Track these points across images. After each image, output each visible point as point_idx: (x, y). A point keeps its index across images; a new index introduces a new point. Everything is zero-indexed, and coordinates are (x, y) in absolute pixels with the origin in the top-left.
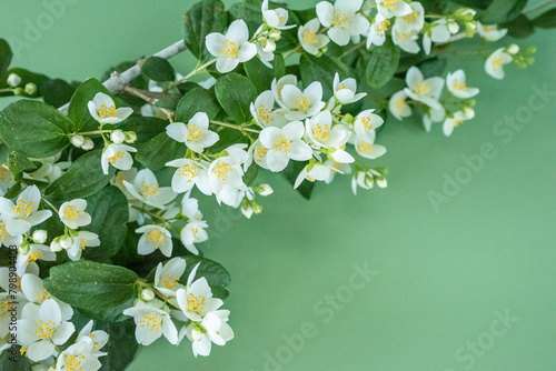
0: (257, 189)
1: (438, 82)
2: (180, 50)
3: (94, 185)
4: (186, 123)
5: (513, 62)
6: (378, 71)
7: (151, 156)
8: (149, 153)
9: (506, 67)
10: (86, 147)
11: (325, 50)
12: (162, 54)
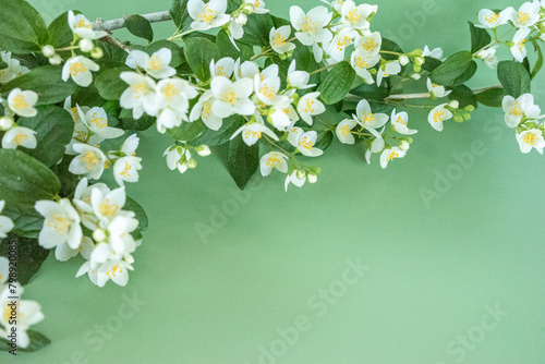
0: (196, 149)
1: (384, 118)
2: (164, 19)
3: (49, 97)
4: (150, 55)
5: (452, 119)
6: (332, 88)
7: (110, 84)
8: (109, 81)
9: (445, 123)
10: (52, 61)
11: (289, 55)
12: (148, 16)
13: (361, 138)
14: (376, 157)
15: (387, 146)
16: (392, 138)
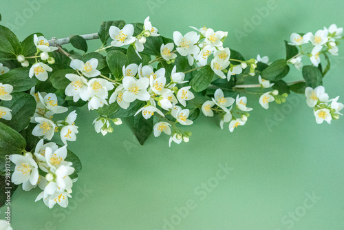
0: (113, 120)
2: (95, 38)
3: (20, 87)
4: (85, 63)
5: (274, 101)
6: (199, 82)
7: (59, 80)
8: (59, 78)
9: (270, 104)
10: (23, 65)
11: (173, 61)
12: (84, 36)
13: (218, 113)
14: (227, 125)
15: (234, 118)
16: (236, 113)
